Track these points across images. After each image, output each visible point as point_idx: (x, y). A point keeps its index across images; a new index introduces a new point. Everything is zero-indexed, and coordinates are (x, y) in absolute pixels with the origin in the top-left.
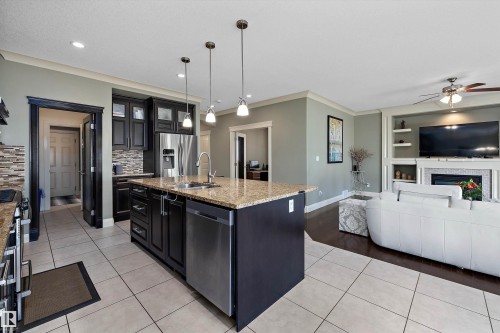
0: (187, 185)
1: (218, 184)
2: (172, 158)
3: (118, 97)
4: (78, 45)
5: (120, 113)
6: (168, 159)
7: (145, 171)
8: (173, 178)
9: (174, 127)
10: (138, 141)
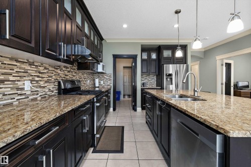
0: (177, 96)
1: (204, 98)
2: (171, 79)
3: (144, 49)
4: (125, 26)
5: (145, 56)
6: (169, 79)
7: (157, 86)
8: (172, 91)
9: (173, 60)
10: (153, 70)
